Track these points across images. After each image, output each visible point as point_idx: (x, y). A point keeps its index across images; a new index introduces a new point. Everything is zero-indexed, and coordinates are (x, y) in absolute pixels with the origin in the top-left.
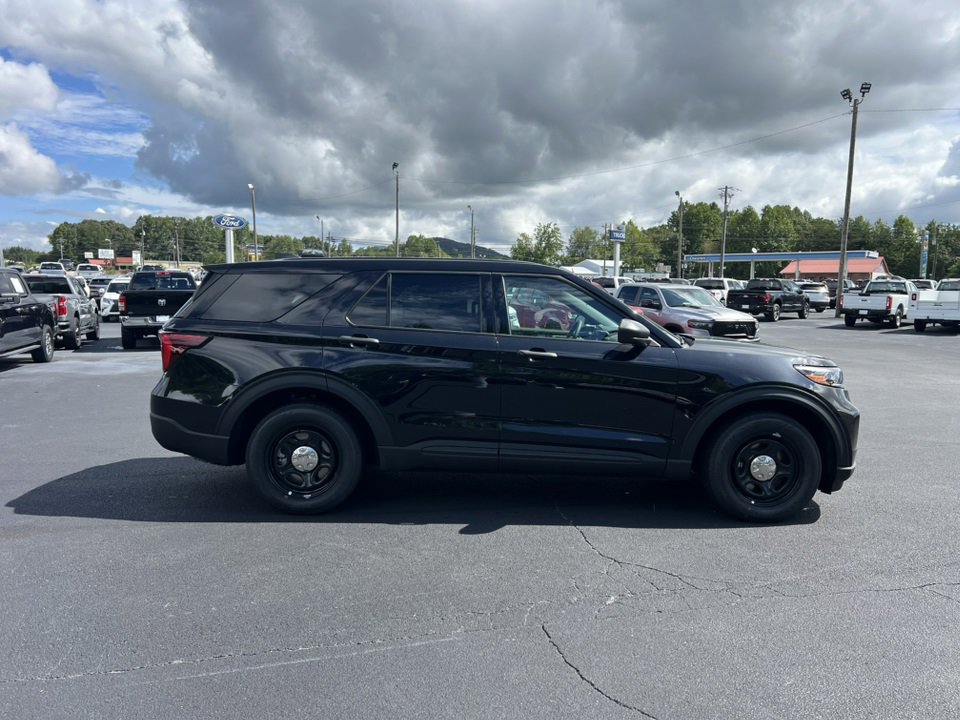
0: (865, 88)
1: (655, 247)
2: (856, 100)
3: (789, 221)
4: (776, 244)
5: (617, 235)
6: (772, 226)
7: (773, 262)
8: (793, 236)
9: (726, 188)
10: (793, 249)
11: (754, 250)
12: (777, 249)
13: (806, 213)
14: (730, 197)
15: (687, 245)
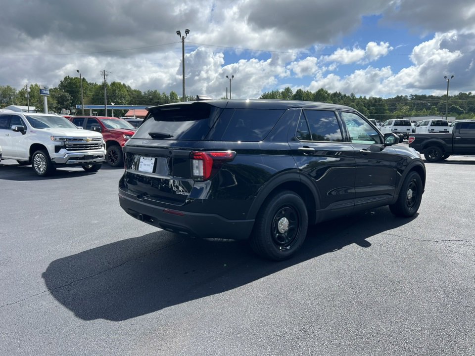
0: (187, 32)
1: (53, 100)
2: (183, 37)
3: (125, 90)
4: (120, 101)
5: (44, 92)
6: (117, 92)
7: (120, 110)
8: (128, 98)
9: (104, 71)
10: (128, 104)
11: (112, 104)
12: (121, 103)
13: (128, 86)
14: (107, 75)
15: (72, 100)
